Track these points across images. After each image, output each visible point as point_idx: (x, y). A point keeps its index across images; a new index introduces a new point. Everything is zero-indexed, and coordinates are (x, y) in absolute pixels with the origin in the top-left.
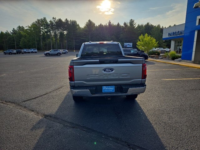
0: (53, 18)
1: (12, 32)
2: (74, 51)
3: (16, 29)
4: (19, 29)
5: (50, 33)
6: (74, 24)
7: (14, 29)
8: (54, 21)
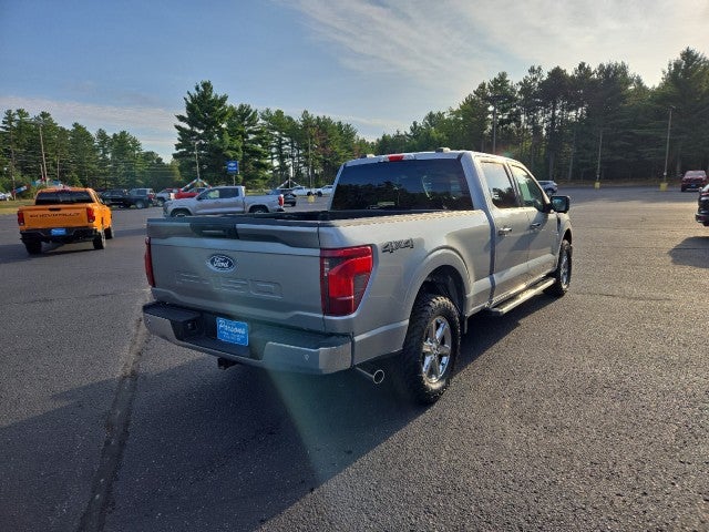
0: (532, 70)
1: (409, 132)
2: (597, 185)
3: (420, 122)
4: (430, 122)
5: (519, 124)
6: (614, 77)
7: (415, 123)
8: (535, 79)
